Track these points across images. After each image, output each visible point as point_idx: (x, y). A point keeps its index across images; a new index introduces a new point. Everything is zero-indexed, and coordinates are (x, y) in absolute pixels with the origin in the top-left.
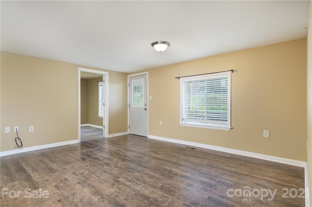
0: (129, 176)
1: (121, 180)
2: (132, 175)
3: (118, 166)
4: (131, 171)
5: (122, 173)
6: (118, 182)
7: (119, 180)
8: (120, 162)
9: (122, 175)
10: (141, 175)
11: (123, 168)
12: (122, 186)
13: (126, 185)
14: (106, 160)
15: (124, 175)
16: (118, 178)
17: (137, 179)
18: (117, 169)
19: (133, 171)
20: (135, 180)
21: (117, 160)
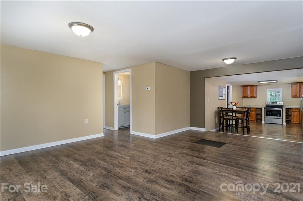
0: (122, 160)
1: (129, 158)
2: (119, 161)
3: (133, 169)
4: (120, 164)
5: (128, 162)
6: (130, 156)
7: (130, 158)
8: (132, 174)
9: (128, 161)
10: (112, 161)
11: (128, 166)
12: (127, 154)
13: (125, 155)
14: (152, 178)
15: (127, 161)
16: (130, 159)
17: (116, 158)
18: (134, 166)
19: (118, 164)
20: (118, 157)
21: (138, 179)
